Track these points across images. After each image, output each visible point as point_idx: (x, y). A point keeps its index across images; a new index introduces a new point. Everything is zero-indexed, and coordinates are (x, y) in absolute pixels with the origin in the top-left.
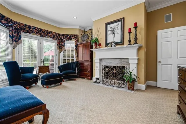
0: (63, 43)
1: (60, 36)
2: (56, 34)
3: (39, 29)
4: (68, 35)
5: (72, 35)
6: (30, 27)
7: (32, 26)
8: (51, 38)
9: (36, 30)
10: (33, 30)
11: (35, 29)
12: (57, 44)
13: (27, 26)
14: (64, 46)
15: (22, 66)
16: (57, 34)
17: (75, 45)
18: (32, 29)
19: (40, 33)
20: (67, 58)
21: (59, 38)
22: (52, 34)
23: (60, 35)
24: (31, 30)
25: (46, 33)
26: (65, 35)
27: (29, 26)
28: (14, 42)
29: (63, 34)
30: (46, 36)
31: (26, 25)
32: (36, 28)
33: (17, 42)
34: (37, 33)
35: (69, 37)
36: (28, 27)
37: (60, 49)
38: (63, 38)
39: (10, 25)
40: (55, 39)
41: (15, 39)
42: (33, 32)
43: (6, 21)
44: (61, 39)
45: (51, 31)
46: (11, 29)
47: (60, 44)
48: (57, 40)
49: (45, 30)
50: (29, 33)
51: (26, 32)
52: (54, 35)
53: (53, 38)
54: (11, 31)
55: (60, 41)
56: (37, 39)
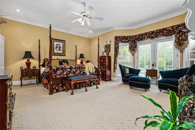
0: (185, 35)
1: (179, 28)
3: (151, 33)
7: (144, 33)
9: (148, 35)
12: (175, 41)
14: (186, 40)
16: (174, 26)
18: (144, 36)
19: (152, 36)
20: (190, 59)
21: (177, 32)
22: (167, 30)
23: (178, 26)
25: (158, 33)
27: (142, 34)
30: (157, 37)
31: (140, 35)
32: (147, 33)
34: (148, 37)
37: (180, 47)
38: (182, 30)
39: (127, 40)
40: (171, 35)
41: (133, 49)
42: (145, 38)
43: (127, 39)
44: (180, 31)
45: (165, 27)
46: (130, 42)
47: (179, 39)
48: (174, 36)
49: (157, 30)
50: (141, 40)
51: (139, 41)
52: (169, 30)
53: (168, 34)
54: (130, 44)
55: (179, 35)
56: (150, 43)
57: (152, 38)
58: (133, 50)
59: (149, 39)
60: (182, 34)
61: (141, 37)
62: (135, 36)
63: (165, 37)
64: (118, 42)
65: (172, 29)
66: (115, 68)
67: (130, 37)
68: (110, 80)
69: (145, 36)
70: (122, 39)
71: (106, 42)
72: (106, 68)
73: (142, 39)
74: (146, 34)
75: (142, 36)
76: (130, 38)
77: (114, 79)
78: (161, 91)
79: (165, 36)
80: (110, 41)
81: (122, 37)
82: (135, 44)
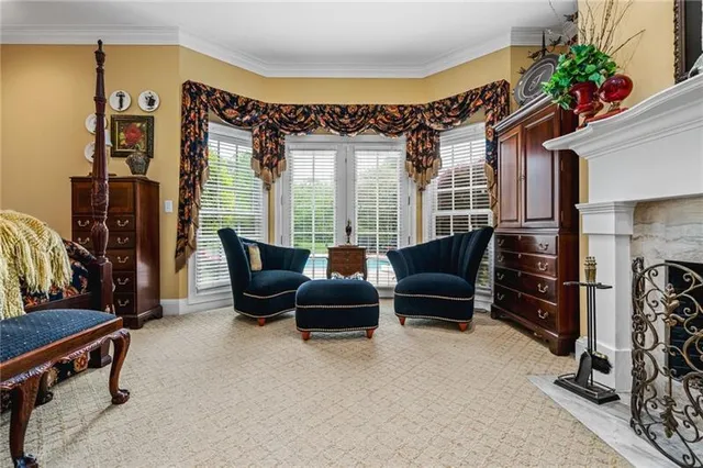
0: (431, 141)
1: (419, 116)
2: (400, 111)
3: (338, 110)
4: (454, 100)
5: (470, 95)
6: (307, 110)
7: (315, 106)
8: (379, 131)
9: (327, 117)
10: (316, 118)
11: (324, 113)
12: (408, 155)
13: (301, 109)
14: (436, 155)
15: (292, 247)
16: (406, 108)
17: (488, 141)
18: (313, 116)
19: (341, 123)
20: (453, 213)
21: (413, 127)
22: (386, 115)
23: (416, 110)
24: (312, 121)
25: (361, 116)
26: (440, 102)
27: (307, 106)
28: (266, 170)
29: (430, 101)
30: (358, 128)
31: (297, 107)
32: (325, 107)
33: (274, 169)
34: (327, 123)
35: (458, 109)
36: (304, 113)
37: (420, 175)
38: (428, 123)
39: (247, 118)
40: (399, 133)
41: (270, 160)
42: (317, 125)
43: (243, 110)
44: (422, 126)
45: (380, 103)
46: (256, 130)
47: (417, 149)
48: (404, 137)
49: (359, 106)
50: (303, 130)
51: (296, 132)
52: (393, 118)
53: (389, 129)
54: (256, 135)
55: (418, 139)
56: (332, 147)
57: (344, 130)
58: (271, 166)
59: (332, 131)
60: (425, 136)
61: (302, 119)
62: (278, 108)
63: (382, 135)
64: (203, 113)
65: (398, 115)
66: (185, 246)
67: (256, 106)
68: (157, 314)
69: (319, 118)
70: (222, 105)
71: (121, 97)
72: (134, 248)
73: (305, 128)
74: (321, 109)
75: (306, 115)
76: (257, 111)
77: (177, 306)
78: (403, 324)
79: (381, 131)
80: (151, 102)
81: (222, 92)
82: (277, 143)
